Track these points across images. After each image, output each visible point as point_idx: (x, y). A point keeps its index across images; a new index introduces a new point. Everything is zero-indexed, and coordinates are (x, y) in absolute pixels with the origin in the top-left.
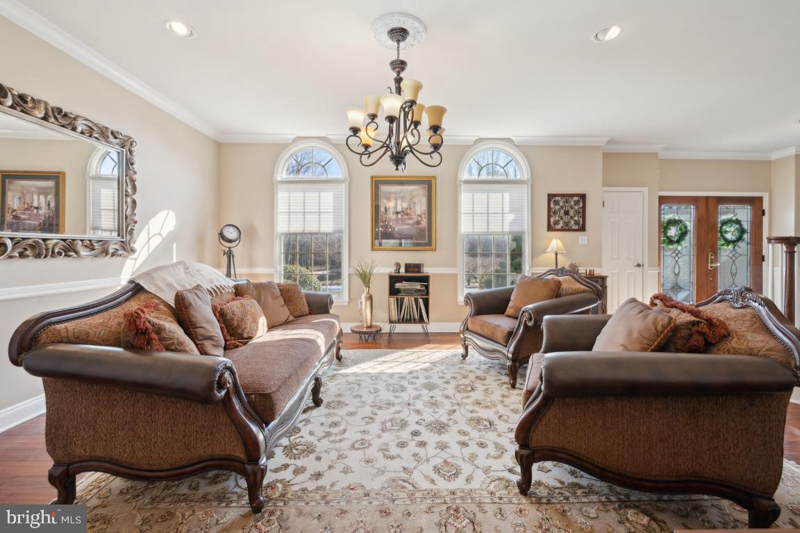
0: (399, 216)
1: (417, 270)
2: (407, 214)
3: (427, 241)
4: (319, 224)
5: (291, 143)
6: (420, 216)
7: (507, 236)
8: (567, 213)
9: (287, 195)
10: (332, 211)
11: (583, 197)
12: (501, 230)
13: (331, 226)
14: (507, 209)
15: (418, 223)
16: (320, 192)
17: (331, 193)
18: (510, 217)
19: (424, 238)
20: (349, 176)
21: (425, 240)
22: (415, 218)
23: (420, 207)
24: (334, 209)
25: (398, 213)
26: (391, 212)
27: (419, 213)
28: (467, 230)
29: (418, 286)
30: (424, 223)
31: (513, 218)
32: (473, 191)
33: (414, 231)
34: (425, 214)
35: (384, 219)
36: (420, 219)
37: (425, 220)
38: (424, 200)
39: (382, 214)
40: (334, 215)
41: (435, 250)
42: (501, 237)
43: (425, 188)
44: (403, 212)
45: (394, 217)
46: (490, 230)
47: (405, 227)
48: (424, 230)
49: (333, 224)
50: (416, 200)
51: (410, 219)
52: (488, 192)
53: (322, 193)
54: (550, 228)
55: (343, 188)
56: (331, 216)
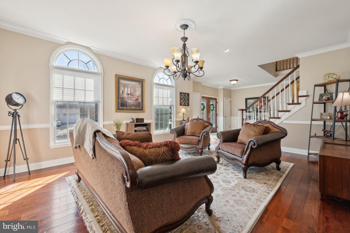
0: (129, 96)
1: (142, 121)
2: (133, 95)
3: (141, 108)
4: (85, 97)
5: (64, 45)
6: (138, 96)
7: (168, 107)
8: (185, 99)
9: (62, 77)
10: (93, 90)
11: (188, 94)
12: (167, 104)
13: (93, 98)
14: (169, 97)
15: (137, 100)
16: (85, 78)
17: (93, 80)
18: (170, 100)
19: (139, 107)
20: (103, 72)
21: (140, 107)
22: (136, 97)
23: (138, 93)
24: (94, 89)
25: (128, 94)
26: (125, 94)
27: (137, 95)
28: (156, 104)
29: (144, 128)
30: (140, 100)
31: (171, 100)
32: (158, 88)
33: (135, 103)
34: (140, 96)
35: (122, 97)
36: (138, 98)
37: (140, 98)
38: (140, 89)
39: (121, 94)
40: (94, 92)
41: (144, 112)
42: (166, 107)
43: (140, 84)
44: (131, 94)
45: (126, 96)
46: (164, 104)
47: (132, 101)
48: (140, 103)
49: (94, 98)
50: (136, 89)
51: (134, 97)
52: (163, 89)
53: (86, 79)
54: (181, 105)
55: (100, 77)
56: (93, 93)
